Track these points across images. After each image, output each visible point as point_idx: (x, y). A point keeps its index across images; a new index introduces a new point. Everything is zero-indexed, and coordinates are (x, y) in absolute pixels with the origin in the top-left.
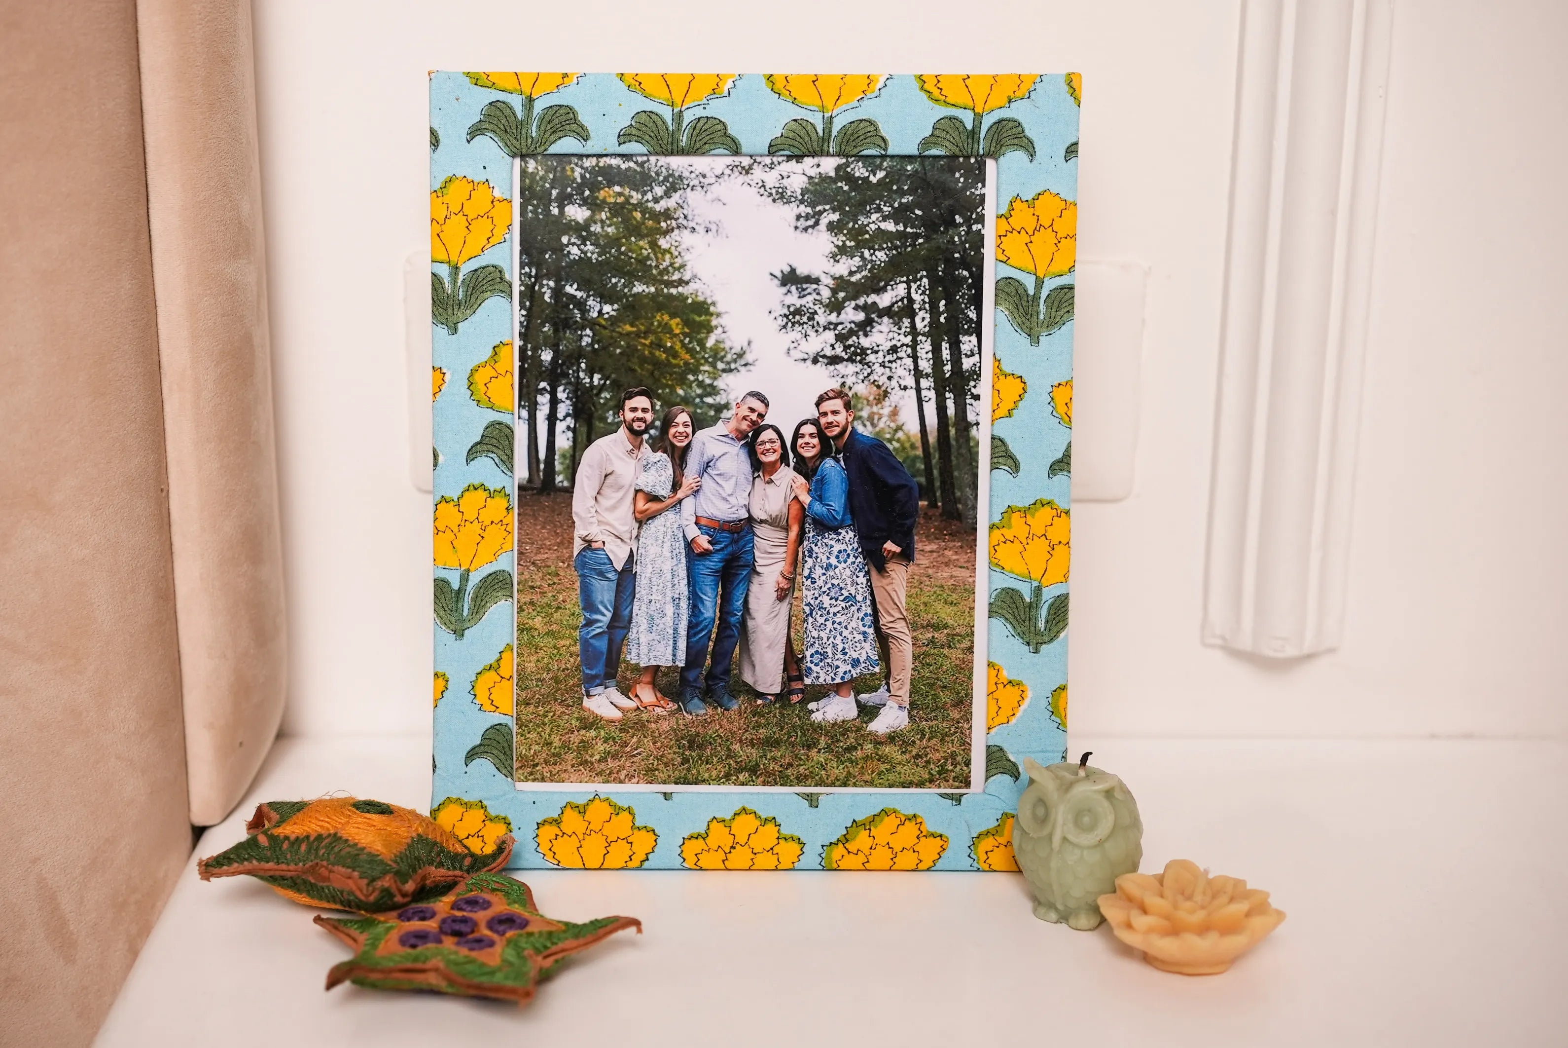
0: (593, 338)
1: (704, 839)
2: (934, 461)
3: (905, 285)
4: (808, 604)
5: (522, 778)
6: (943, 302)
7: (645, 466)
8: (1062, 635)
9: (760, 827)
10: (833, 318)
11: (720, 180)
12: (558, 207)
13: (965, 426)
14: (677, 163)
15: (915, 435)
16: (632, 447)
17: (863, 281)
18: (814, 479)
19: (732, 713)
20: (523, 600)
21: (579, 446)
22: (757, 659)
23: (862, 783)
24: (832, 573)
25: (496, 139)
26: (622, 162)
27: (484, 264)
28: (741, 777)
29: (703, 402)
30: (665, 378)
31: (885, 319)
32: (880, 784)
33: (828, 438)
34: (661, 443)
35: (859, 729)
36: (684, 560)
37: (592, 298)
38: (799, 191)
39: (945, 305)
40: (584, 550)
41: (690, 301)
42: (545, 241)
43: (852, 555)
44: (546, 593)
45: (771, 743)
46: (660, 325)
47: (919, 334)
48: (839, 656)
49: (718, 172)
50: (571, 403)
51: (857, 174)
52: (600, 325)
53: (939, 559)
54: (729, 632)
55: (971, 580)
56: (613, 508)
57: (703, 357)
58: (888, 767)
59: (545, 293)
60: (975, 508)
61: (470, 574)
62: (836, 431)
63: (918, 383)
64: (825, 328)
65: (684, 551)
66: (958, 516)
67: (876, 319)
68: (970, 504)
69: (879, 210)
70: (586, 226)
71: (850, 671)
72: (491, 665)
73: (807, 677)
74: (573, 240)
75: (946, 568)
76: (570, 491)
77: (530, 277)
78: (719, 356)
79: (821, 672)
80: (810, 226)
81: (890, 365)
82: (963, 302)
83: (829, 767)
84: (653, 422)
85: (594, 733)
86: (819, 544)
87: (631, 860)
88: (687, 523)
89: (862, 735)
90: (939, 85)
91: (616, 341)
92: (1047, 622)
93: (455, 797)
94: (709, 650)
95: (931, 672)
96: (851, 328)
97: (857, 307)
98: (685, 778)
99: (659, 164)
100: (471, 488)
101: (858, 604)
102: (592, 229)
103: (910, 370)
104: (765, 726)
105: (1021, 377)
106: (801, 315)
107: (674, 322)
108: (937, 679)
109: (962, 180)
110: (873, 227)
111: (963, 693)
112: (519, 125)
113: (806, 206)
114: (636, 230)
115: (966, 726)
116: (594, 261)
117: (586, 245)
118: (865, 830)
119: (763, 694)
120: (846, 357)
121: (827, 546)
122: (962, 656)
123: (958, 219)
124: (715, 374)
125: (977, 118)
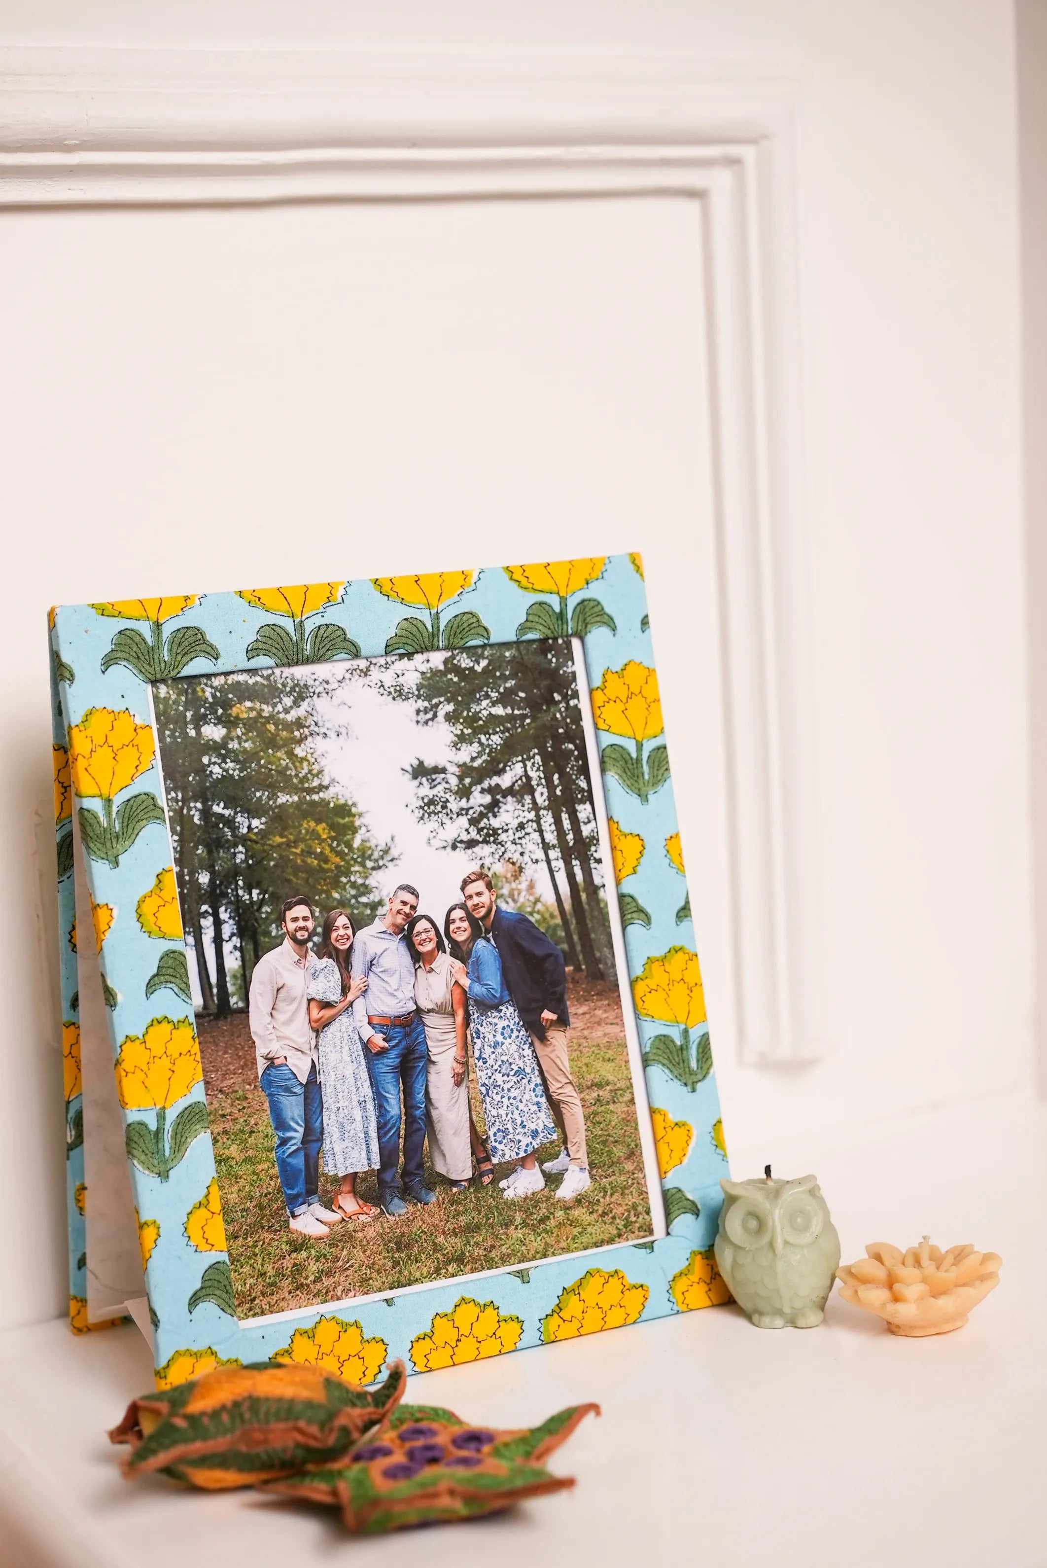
0: (246, 854)
1: (430, 1337)
2: (573, 927)
3: (521, 764)
4: (484, 1085)
5: (242, 1315)
6: (556, 776)
7: (313, 974)
8: (712, 1071)
9: (480, 1314)
11: (343, 684)
12: (194, 728)
13: (593, 890)
14: (301, 672)
15: (552, 905)
16: (298, 957)
17: (484, 765)
18: (470, 962)
19: (432, 1205)
20: (216, 1131)
21: (248, 965)
23: (560, 1251)
25: (130, 667)
26: (249, 677)
27: (136, 793)
28: (450, 1268)
29: (358, 902)
30: (320, 884)
31: (509, 798)
32: (576, 1248)
33: (477, 919)
34: (326, 949)
35: (548, 1198)
36: (363, 1062)
37: (239, 814)
38: (415, 688)
39: (559, 779)
40: (268, 1068)
41: (332, 805)
42: (187, 764)
43: (515, 1030)
44: (237, 1119)
45: (473, 1228)
46: (307, 832)
47: (541, 808)
48: (519, 1130)
49: (340, 678)
50: (234, 922)
51: (463, 665)
52: (250, 840)
54: (416, 1126)
55: (622, 1034)
56: (290, 1021)
57: (352, 858)
58: (580, 1230)
59: (194, 815)
60: (614, 966)
61: (166, 1111)
62: (483, 911)
63: (547, 855)
64: (458, 815)
65: (362, 1053)
66: (601, 976)
67: (501, 799)
68: (609, 963)
69: (487, 696)
70: (224, 744)
71: (531, 1143)
72: (200, 1203)
73: (494, 1156)
74: (213, 760)
75: (599, 1027)
76: (245, 1011)
77: (177, 801)
80: (430, 719)
81: (520, 841)
82: (573, 774)
83: (528, 1242)
84: (315, 929)
85: (305, 1253)
86: (484, 1024)
87: (365, 1376)
88: (360, 1024)
89: (552, 1204)
90: (525, 574)
91: (268, 854)
92: (698, 1061)
93: (183, 1348)
94: (401, 1147)
95: (602, 1130)
96: (481, 811)
97: (483, 791)
98: (399, 1282)
99: (284, 676)
100: (155, 1022)
101: (528, 1076)
102: (230, 746)
103: (538, 844)
104: (464, 1212)
105: (638, 835)
106: (435, 805)
107: (320, 828)
108: (609, 1135)
109: (554, 660)
110: (485, 713)
111: (633, 1145)
112: (151, 650)
113: (423, 701)
114: (271, 742)
115: (641, 1176)
116: (237, 778)
117: (226, 763)
118: (575, 1295)
119: (457, 1181)
120: (481, 839)
121: (491, 1024)
122: (626, 1109)
123: (557, 697)
124: (365, 873)
125: (562, 601)
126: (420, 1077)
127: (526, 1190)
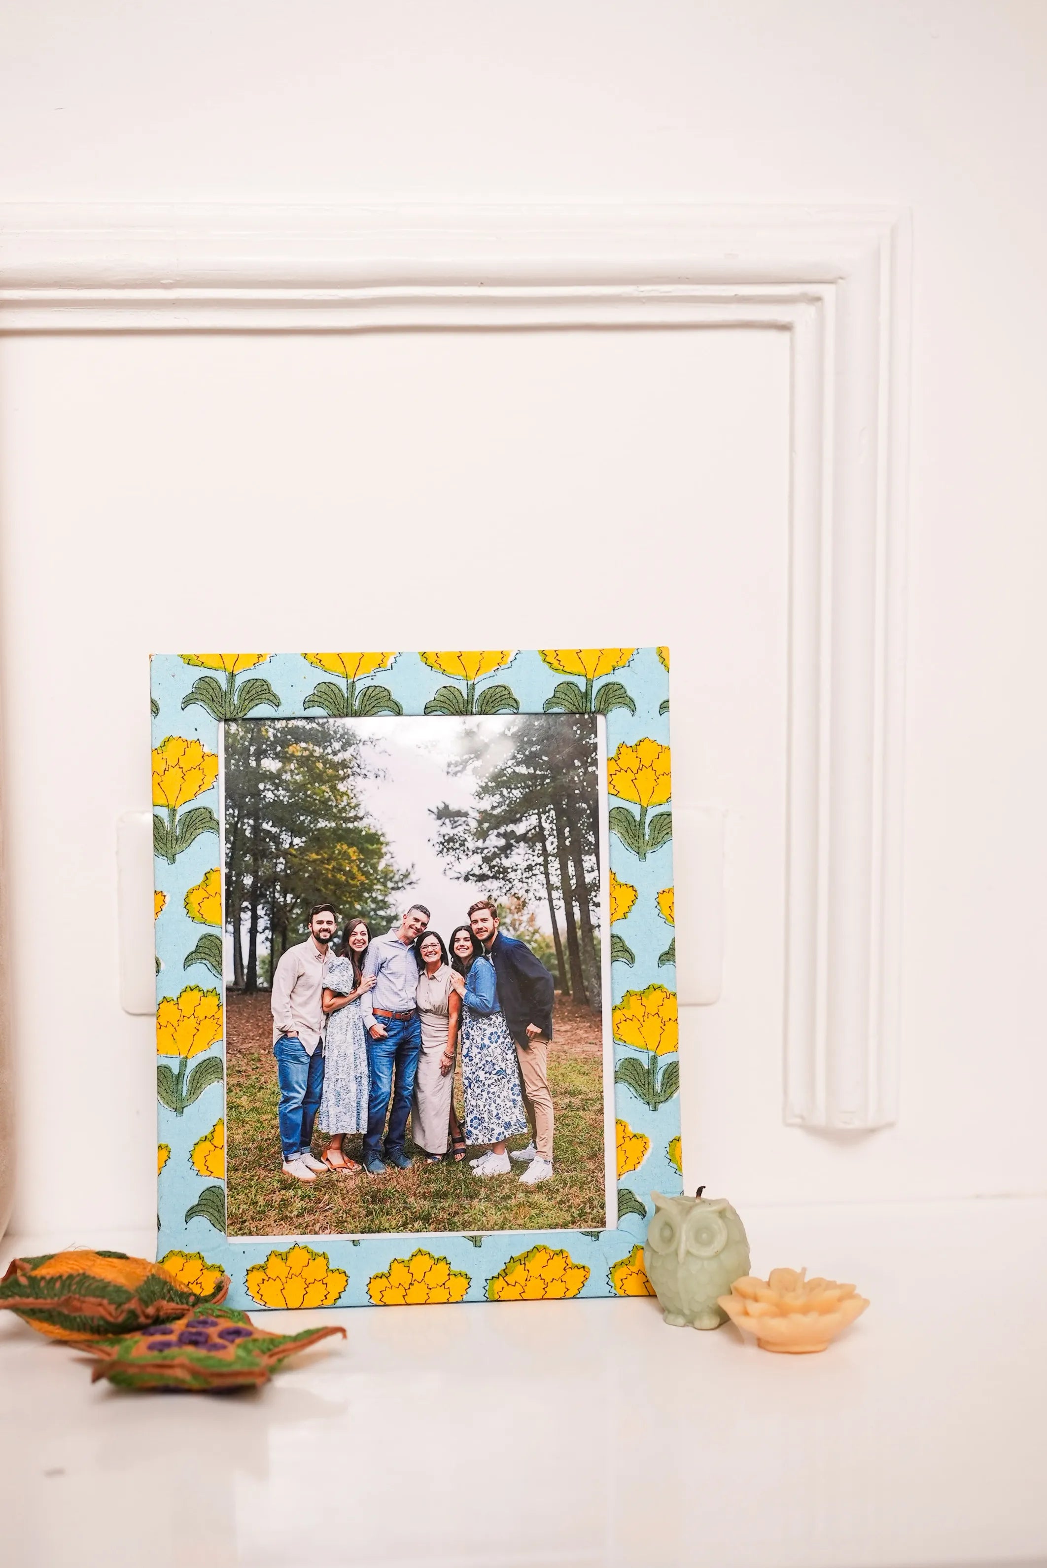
0: (286, 865)
1: (387, 1278)
2: (565, 958)
3: (536, 816)
4: (467, 1078)
5: (233, 1233)
6: (567, 829)
7: (330, 969)
8: (675, 1095)
9: (434, 1266)
10: (480, 844)
12: (255, 760)
13: (589, 928)
14: (350, 723)
15: (548, 937)
16: (319, 953)
17: (503, 813)
18: (469, 975)
19: (407, 1171)
20: (231, 1083)
21: (276, 954)
22: (426, 1124)
23: (516, 1226)
24: (486, 1052)
25: (205, 707)
26: (307, 723)
27: (197, 807)
28: (416, 1225)
29: (377, 915)
30: (345, 896)
31: (522, 844)
32: (531, 1226)
33: (479, 941)
34: (343, 949)
35: (512, 1181)
36: (364, 1045)
37: (284, 833)
38: (449, 744)
39: (569, 832)
40: (281, 1039)
41: (364, 833)
42: (245, 788)
43: (501, 1037)
44: (250, 1075)
45: (441, 1195)
46: (340, 853)
47: (550, 855)
48: (494, 1120)
50: (268, 919)
52: (291, 854)
53: (572, 1037)
54: (402, 1104)
55: (599, 1053)
56: (305, 1003)
57: (376, 878)
58: (538, 1212)
59: (246, 829)
60: (599, 994)
61: (188, 1061)
62: (485, 935)
63: (550, 894)
64: (474, 852)
65: (364, 1037)
66: (587, 1002)
67: (514, 844)
68: (596, 991)
69: (513, 757)
70: (278, 775)
71: (503, 1132)
72: (206, 1137)
73: (468, 1138)
74: (268, 787)
75: (579, 1044)
76: (269, 991)
77: (234, 817)
78: (389, 877)
79: (480, 1134)
80: (459, 771)
81: (527, 880)
82: (583, 829)
83: (489, 1214)
84: (336, 932)
85: (293, 1192)
86: (474, 1028)
87: (326, 1298)
88: (365, 1014)
89: (515, 1186)
90: (557, 658)
91: (305, 867)
92: (663, 1085)
93: (177, 1250)
95: (570, 1131)
96: (495, 852)
97: (498, 835)
98: (370, 1228)
99: (336, 725)
100: (188, 989)
101: (508, 1077)
102: (284, 777)
103: (543, 884)
104: (435, 1181)
105: (633, 886)
106: (454, 842)
107: (351, 851)
108: (575, 1137)
109: (579, 732)
110: (509, 771)
112: (224, 695)
114: (319, 778)
115: (600, 1175)
116: (286, 803)
117: (278, 791)
118: (521, 1264)
120: (491, 875)
121: (481, 1029)
122: (594, 1117)
123: (577, 763)
124: (385, 891)
125: (588, 682)
126: (411, 1064)
127: (493, 1171)
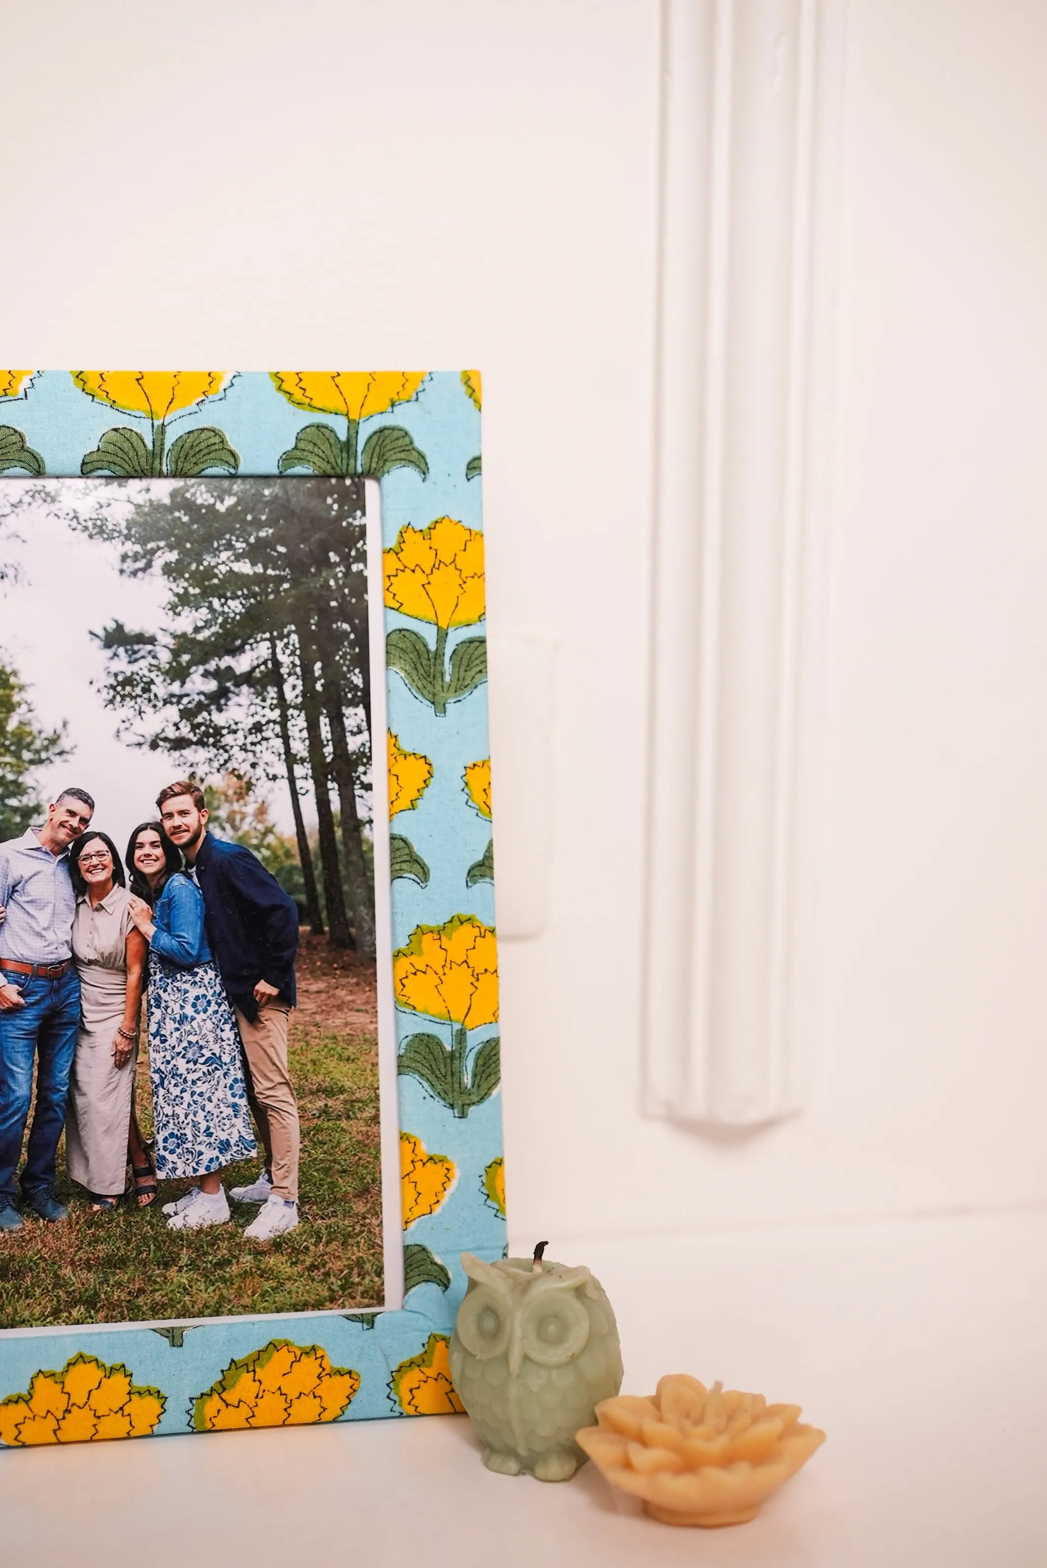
1: (27, 1402)
2: (316, 873)
3: (268, 644)
4: (158, 1071)
6: (318, 665)
8: (495, 1092)
9: (104, 1380)
10: (176, 688)
11: (17, 510)
13: (354, 825)
15: (290, 840)
17: (213, 639)
18: (159, 903)
19: (59, 1225)
23: (240, 1309)
24: (188, 1028)
28: (74, 1312)
29: (5, 805)
31: (245, 689)
32: (264, 1308)
33: (175, 847)
35: (233, 1236)
38: (123, 524)
39: (322, 669)
43: (213, 1002)
45: (115, 1263)
47: (290, 706)
48: (202, 1138)
49: (15, 500)
51: (199, 501)
53: (328, 1002)
54: (51, 1115)
55: (372, 1027)
58: (274, 1284)
60: (372, 932)
62: (186, 837)
63: (290, 770)
64: (165, 702)
66: (351, 944)
67: (232, 688)
68: (366, 926)
69: (229, 546)
71: (217, 1158)
73: (160, 1169)
75: (339, 1013)
78: (24, 743)
79: (179, 1161)
80: (140, 569)
81: (253, 748)
82: (344, 664)
83: (194, 1291)
86: (169, 989)
89: (237, 1244)
90: (300, 385)
92: (475, 1076)
94: (24, 1140)
95: (325, 1153)
96: (200, 701)
97: (206, 674)
101: (225, 1067)
103: (280, 755)
104: (105, 1240)
105: (425, 757)
106: (133, 686)
108: (334, 1161)
109: (336, 507)
110: (223, 569)
111: (369, 1179)
113: (133, 543)
115: (375, 1222)
118: (248, 1372)
119: (101, 1197)
120: (195, 739)
121: (179, 990)
122: (364, 1129)
123: (333, 557)
124: (19, 766)
125: (352, 425)
126: (65, 1050)
127: (201, 1221)
